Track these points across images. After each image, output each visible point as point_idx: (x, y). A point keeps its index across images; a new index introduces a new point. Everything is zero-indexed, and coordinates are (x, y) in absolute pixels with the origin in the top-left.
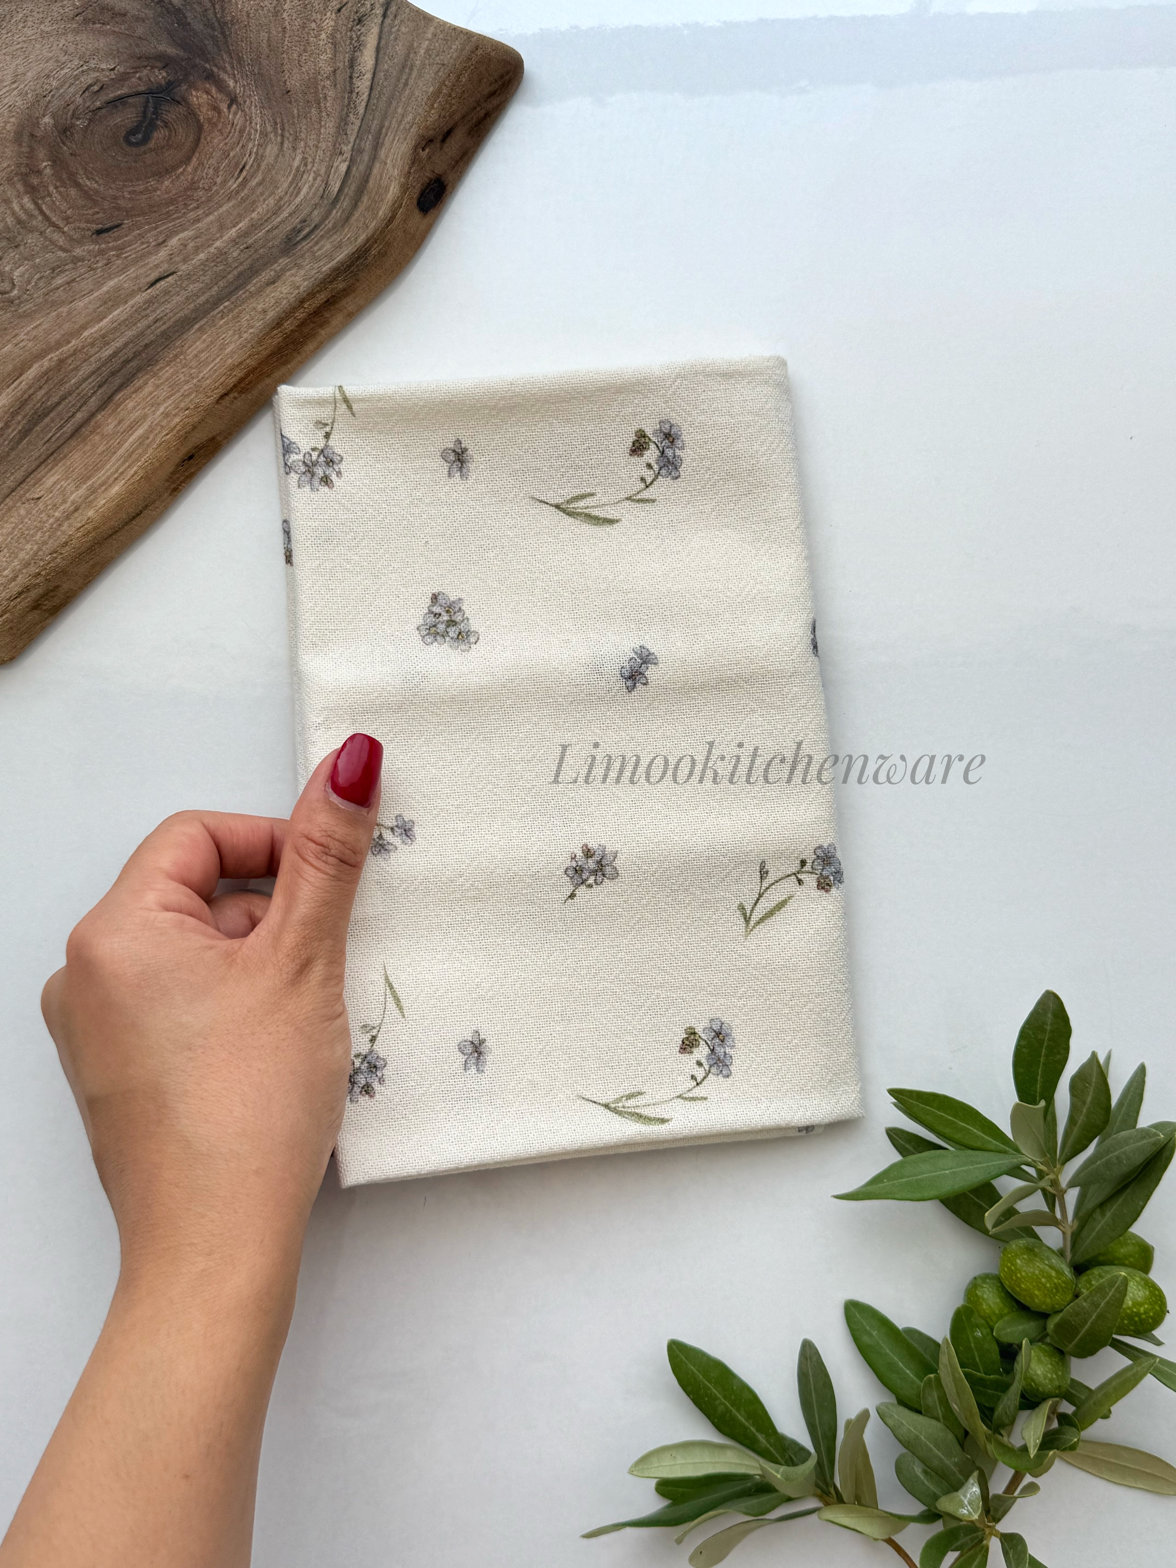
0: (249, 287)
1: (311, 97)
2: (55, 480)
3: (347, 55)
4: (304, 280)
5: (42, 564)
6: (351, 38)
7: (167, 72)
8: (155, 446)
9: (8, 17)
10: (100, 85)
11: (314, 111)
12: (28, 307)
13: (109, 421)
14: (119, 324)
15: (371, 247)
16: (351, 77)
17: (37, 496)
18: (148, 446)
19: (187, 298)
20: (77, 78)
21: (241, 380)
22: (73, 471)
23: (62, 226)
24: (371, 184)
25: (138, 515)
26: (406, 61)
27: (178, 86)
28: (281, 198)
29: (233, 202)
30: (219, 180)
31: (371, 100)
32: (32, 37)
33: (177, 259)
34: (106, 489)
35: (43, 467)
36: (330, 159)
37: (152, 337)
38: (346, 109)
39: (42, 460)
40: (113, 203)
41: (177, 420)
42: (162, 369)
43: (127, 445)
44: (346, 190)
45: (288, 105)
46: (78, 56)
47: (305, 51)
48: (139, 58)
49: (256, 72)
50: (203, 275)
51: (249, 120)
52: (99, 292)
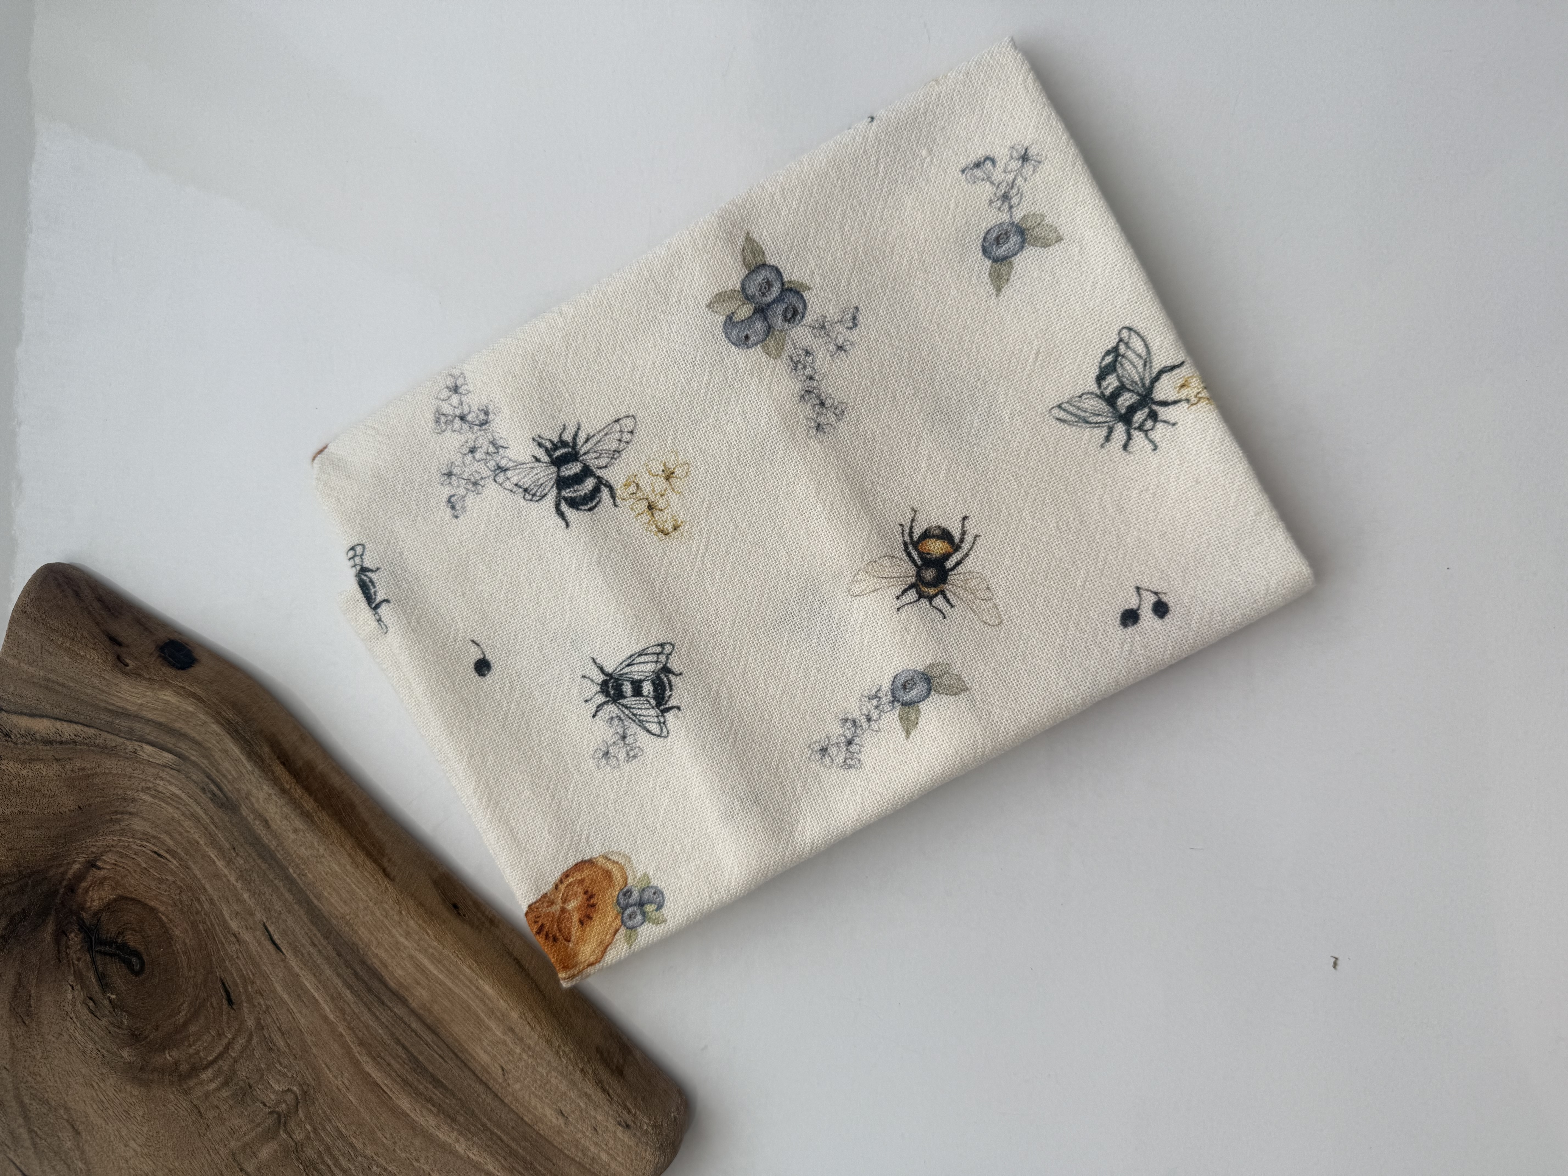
0: (272, 847)
1: (83, 784)
2: (483, 1052)
3: (40, 747)
4: (262, 789)
5: (570, 1067)
6: (25, 743)
7: (71, 932)
8: (441, 947)
9: (32, 1091)
10: (89, 1000)
12: (309, 1077)
13: (417, 994)
14: (320, 982)
15: (226, 719)
16: (61, 743)
17: (500, 1071)
18: (440, 954)
19: (289, 912)
20: (83, 1024)
21: (369, 854)
22: (472, 1033)
23: (226, 1041)
24: (162, 720)
26: (40, 686)
27: (84, 922)
28: (183, 814)
29: (191, 864)
31: (81, 721)
32: (49, 1068)
33: (251, 922)
34: (489, 998)
35: (470, 1064)
36: (142, 763)
37: (330, 948)
38: (92, 748)
40: (200, 988)
41: (412, 923)
42: (361, 939)
43: (441, 976)
44: (170, 746)
45: (93, 806)
46: (62, 1022)
47: (39, 791)
48: (59, 960)
49: (64, 840)
50: (264, 894)
51: (109, 848)
52: (289, 1002)
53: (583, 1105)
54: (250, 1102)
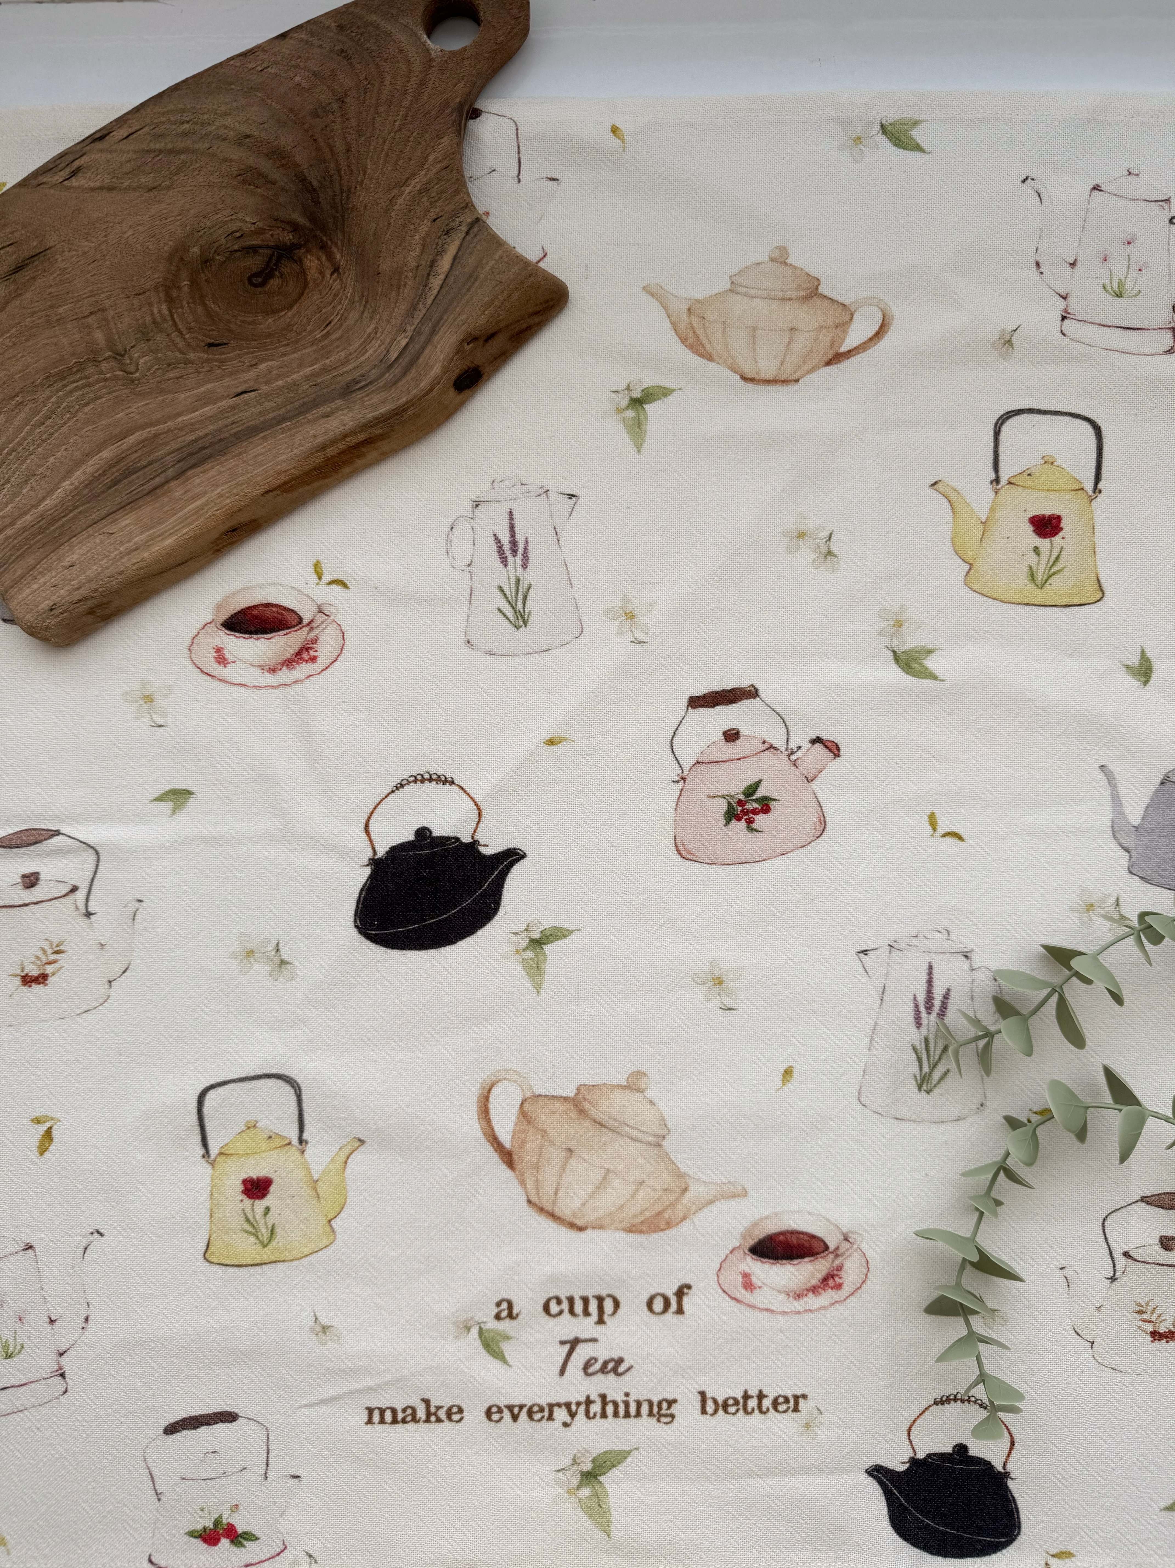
0: (309, 415)
1: (394, 282)
2: (127, 523)
3: (430, 257)
4: (352, 420)
5: (101, 583)
6: (437, 245)
7: (293, 236)
8: (206, 516)
9: (188, 164)
10: (241, 233)
11: (393, 294)
12: (143, 388)
13: (178, 489)
14: (205, 419)
15: (407, 408)
16: (429, 274)
17: (111, 532)
18: (201, 515)
19: (260, 412)
20: (226, 223)
21: (285, 483)
22: (141, 520)
23: (184, 333)
24: (421, 361)
25: (184, 563)
26: (473, 272)
27: (298, 249)
28: (350, 354)
29: (315, 347)
30: (309, 328)
31: (439, 296)
32: (202, 184)
33: (261, 380)
34: (162, 540)
35: (121, 511)
36: (396, 334)
37: (227, 435)
38: (418, 298)
39: (123, 505)
40: (227, 325)
41: (229, 501)
42: (227, 460)
43: (186, 510)
44: (401, 361)
45: (377, 284)
46: (231, 206)
47: (400, 245)
48: (276, 220)
49: (360, 252)
50: (277, 397)
51: (344, 288)
52: (198, 390)
53: (73, 583)
54: (137, 336)
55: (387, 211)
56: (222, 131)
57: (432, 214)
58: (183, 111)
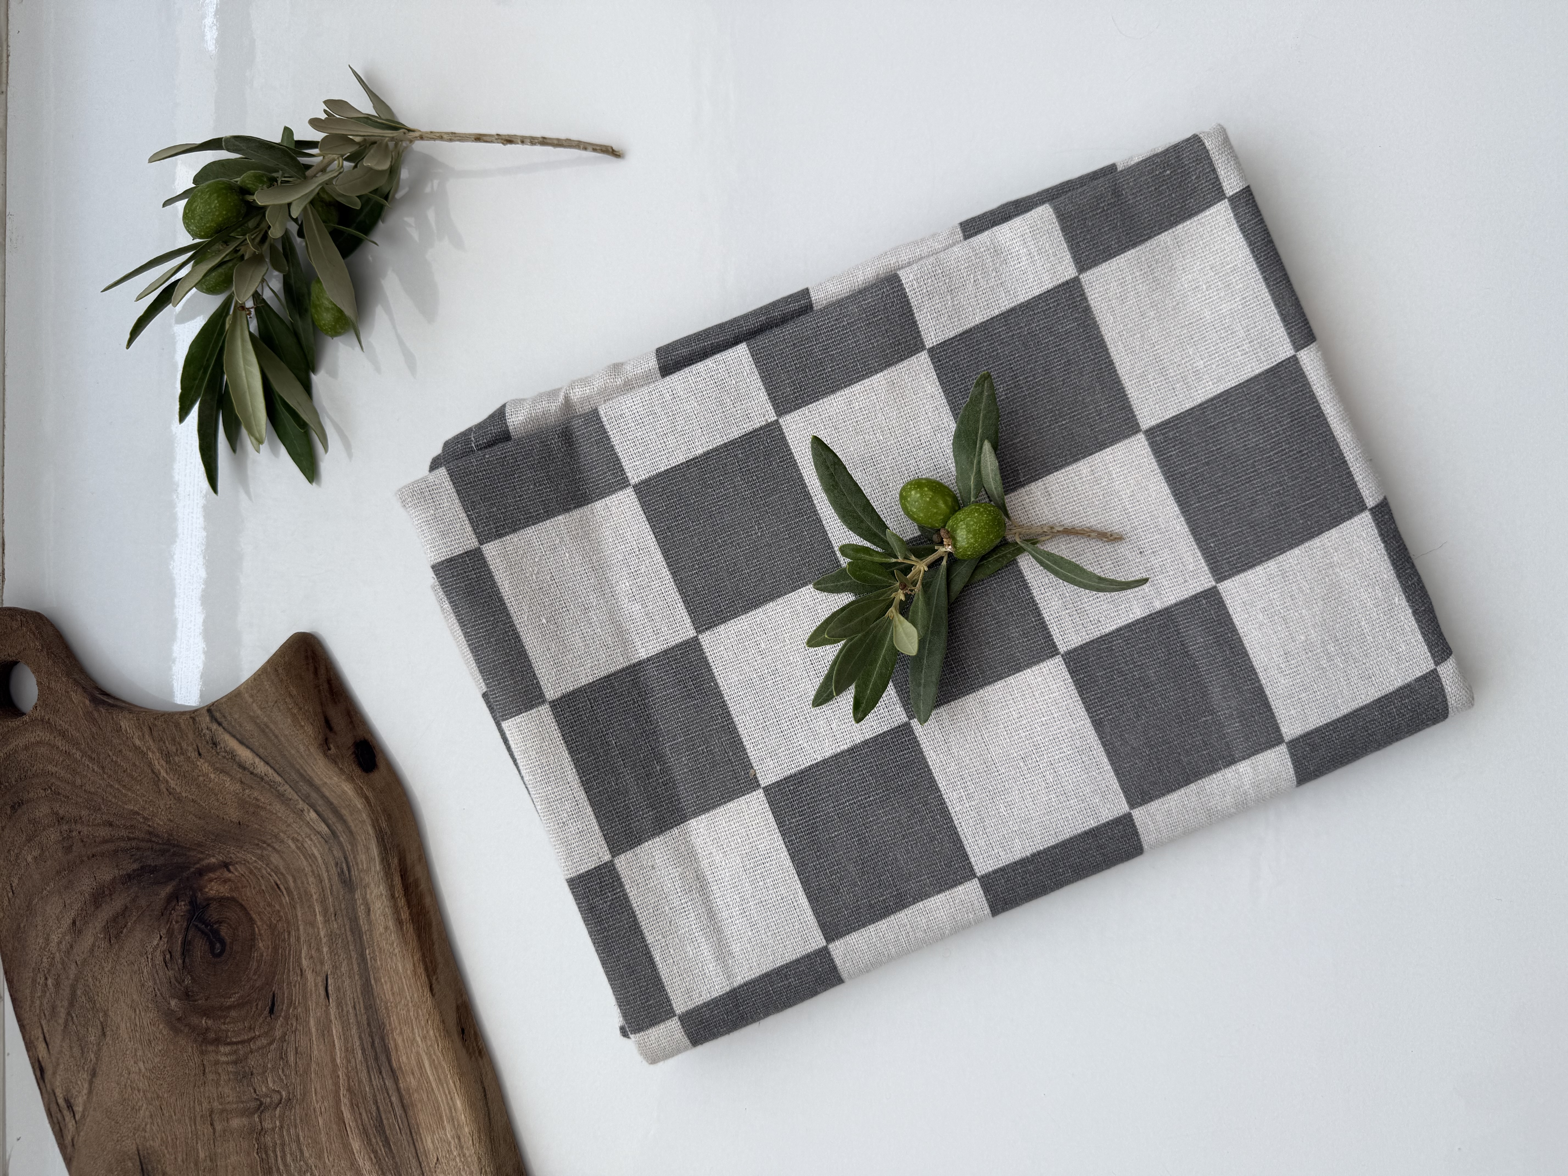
0: (363, 929)
1: (252, 810)
2: (431, 1141)
3: (235, 767)
4: (379, 887)
6: (224, 757)
7: (182, 901)
8: (442, 1058)
9: (87, 989)
10: (167, 953)
11: (263, 813)
12: (299, 1090)
13: (408, 1080)
14: (344, 1034)
15: (379, 825)
16: (252, 773)
17: (435, 1160)
18: (440, 1063)
19: (350, 978)
20: (154, 966)
21: (426, 969)
22: (430, 1125)
23: (253, 1035)
24: (335, 802)
25: (485, 1091)
26: (259, 727)
27: (196, 899)
28: (313, 871)
29: (298, 906)
30: (277, 907)
31: (276, 768)
32: (110, 981)
33: (319, 968)
34: (455, 1110)
35: (417, 1144)
36: (303, 821)
37: (365, 1017)
38: (272, 790)
39: (412, 1142)
40: (255, 990)
41: (431, 1032)
42: (390, 1023)
43: (431, 1078)
44: (330, 822)
45: (250, 828)
46: (139, 956)
47: (216, 795)
48: (162, 915)
49: (214, 838)
50: (339, 956)
51: (245, 862)
52: (314, 1035)
54: (245, 1084)
55: (179, 799)
56: (63, 947)
57: (193, 755)
58: (34, 981)
